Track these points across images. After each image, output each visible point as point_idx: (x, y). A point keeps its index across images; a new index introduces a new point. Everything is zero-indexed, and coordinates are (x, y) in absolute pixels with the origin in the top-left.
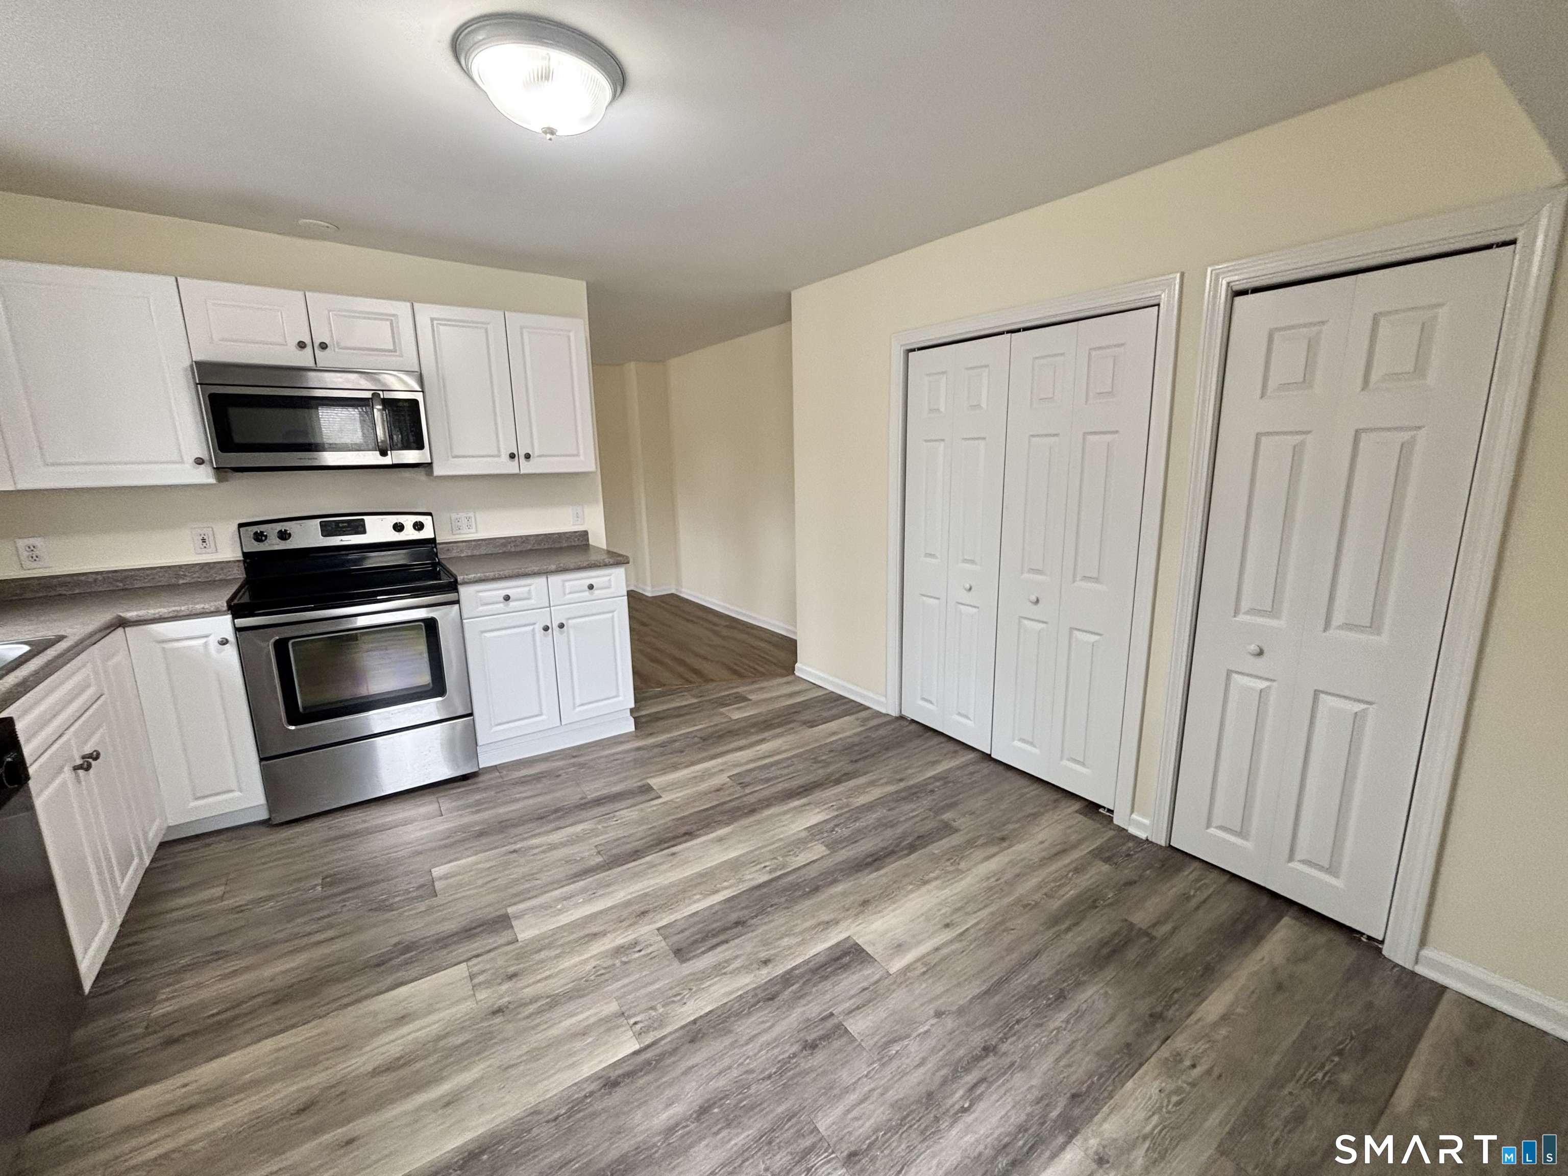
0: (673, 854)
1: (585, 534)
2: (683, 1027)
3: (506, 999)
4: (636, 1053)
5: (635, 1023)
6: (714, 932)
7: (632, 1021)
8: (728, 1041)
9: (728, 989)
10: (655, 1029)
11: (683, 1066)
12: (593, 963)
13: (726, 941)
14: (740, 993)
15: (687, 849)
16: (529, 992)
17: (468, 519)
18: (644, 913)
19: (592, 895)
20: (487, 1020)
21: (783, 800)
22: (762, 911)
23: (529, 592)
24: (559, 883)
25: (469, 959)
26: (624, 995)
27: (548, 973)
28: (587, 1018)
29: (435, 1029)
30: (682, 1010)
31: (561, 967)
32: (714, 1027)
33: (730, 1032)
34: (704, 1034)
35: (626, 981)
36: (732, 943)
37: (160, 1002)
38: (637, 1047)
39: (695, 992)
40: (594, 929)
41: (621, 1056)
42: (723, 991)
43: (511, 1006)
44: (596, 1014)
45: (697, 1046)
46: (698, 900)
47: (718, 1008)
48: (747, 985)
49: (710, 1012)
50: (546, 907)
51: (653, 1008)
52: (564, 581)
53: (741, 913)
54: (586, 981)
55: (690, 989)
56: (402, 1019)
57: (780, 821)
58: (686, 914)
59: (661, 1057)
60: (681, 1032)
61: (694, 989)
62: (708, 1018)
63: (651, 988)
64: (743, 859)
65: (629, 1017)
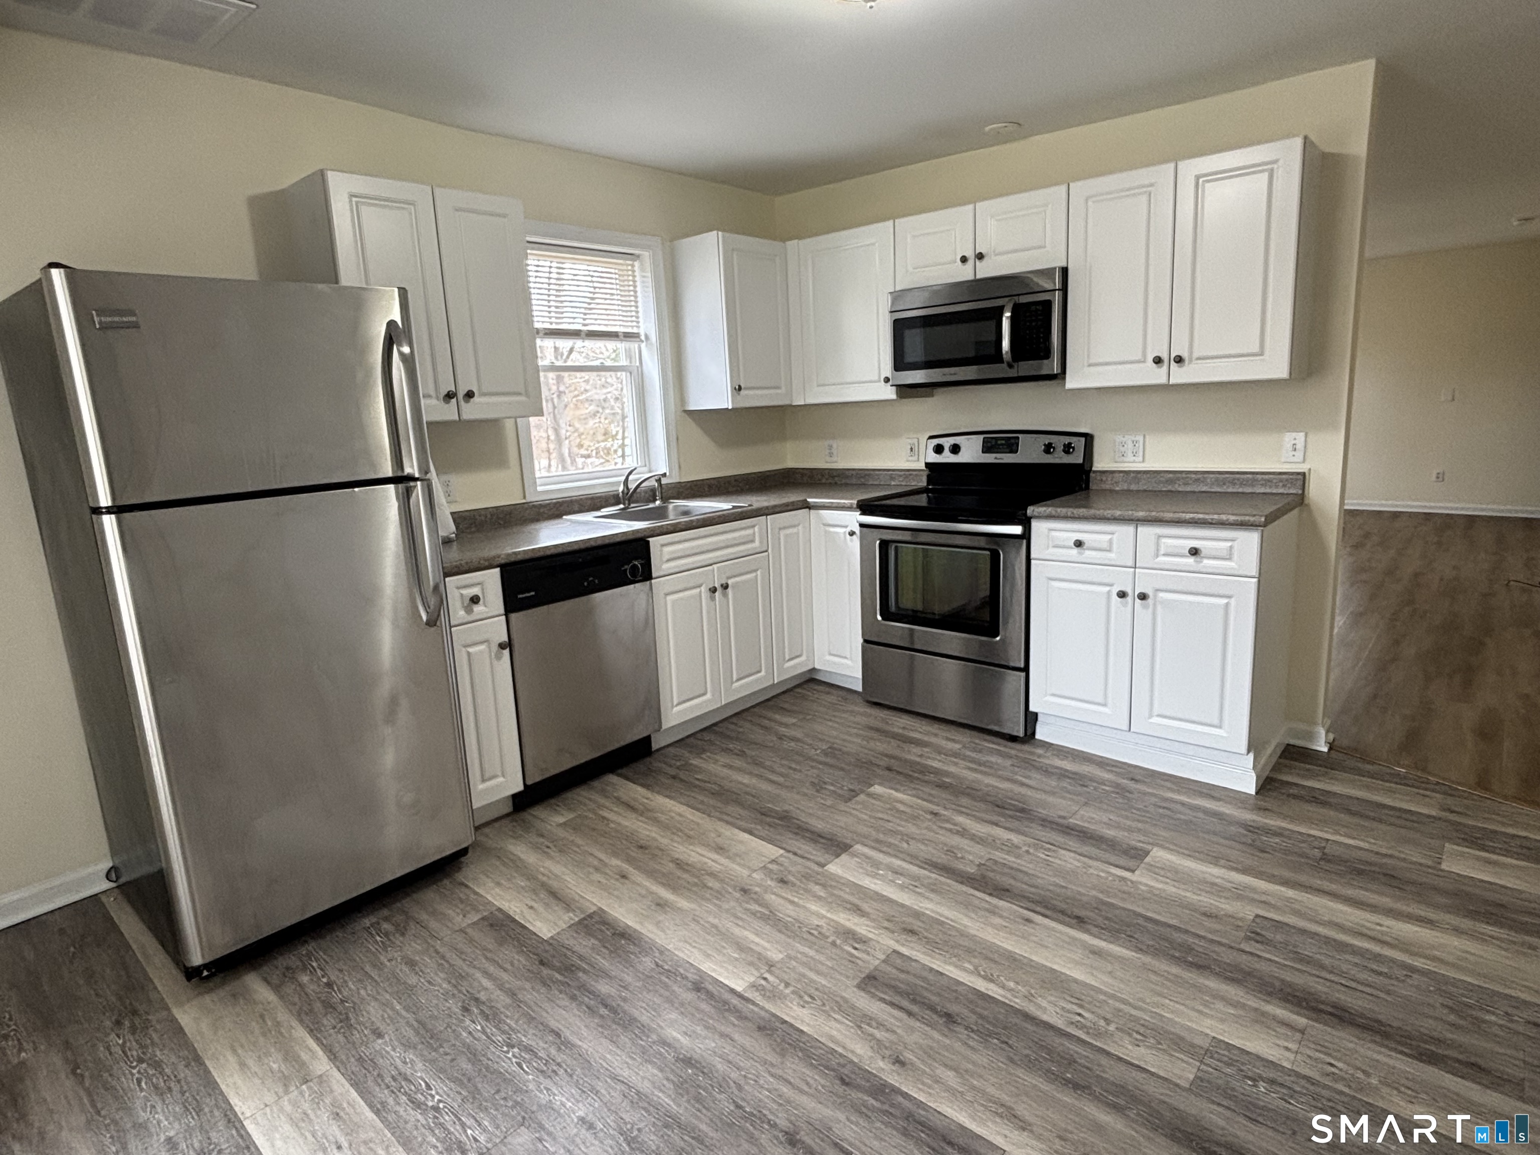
0: (1028, 920)
1: (1302, 478)
2: (774, 1015)
3: (757, 889)
4: (732, 991)
5: (765, 979)
6: (918, 998)
7: (767, 975)
8: (772, 1057)
9: (839, 1037)
10: (764, 996)
11: (729, 1030)
12: (821, 923)
13: (910, 1014)
14: (840, 1050)
15: (1047, 928)
16: (770, 898)
17: (1135, 443)
18: (912, 932)
19: (914, 885)
20: (735, 889)
21: (1270, 994)
22: (986, 1036)
23: (1110, 542)
24: (913, 858)
25: (789, 851)
26: (795, 959)
27: (796, 900)
28: (757, 944)
29: (716, 867)
30: (795, 1008)
31: (808, 905)
32: (783, 1040)
33: (783, 1056)
34: (771, 1035)
35: (812, 953)
36: (912, 1022)
37: (702, 758)
38: (739, 989)
39: (823, 1011)
40: (865, 907)
41: (726, 982)
42: (834, 1033)
43: (753, 896)
44: (765, 949)
45: (757, 1034)
46: (965, 970)
47: (809, 1035)
48: (853, 1052)
49: (802, 1031)
50: (876, 865)
51: (787, 985)
52: (1159, 537)
53: (966, 1012)
54: (799, 927)
55: (824, 1005)
56: (720, 849)
57: (1206, 1004)
58: (935, 967)
59: (736, 1011)
60: (767, 1016)
61: (827, 1008)
62: (790, 1031)
63: (812, 975)
64: (1074, 986)
65: (769, 971)
